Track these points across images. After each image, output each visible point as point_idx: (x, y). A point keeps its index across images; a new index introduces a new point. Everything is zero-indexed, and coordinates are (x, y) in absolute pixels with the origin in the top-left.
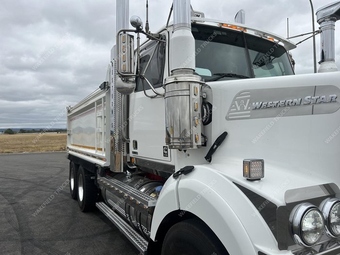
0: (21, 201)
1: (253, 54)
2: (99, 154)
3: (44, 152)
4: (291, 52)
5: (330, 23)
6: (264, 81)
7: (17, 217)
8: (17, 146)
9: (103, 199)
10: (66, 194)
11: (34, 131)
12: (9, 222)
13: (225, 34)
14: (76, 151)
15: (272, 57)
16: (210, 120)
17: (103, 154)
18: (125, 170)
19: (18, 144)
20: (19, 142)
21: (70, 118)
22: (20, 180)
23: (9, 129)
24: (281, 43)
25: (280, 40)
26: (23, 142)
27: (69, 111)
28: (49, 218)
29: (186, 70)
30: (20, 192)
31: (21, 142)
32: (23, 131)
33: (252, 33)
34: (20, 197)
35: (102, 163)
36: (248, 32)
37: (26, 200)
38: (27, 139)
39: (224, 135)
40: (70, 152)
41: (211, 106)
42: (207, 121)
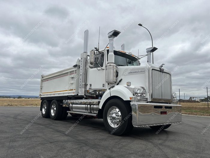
1: (128, 60)
4: (139, 60)
5: (150, 53)
6: (130, 67)
13: (120, 53)
15: (133, 61)
16: (118, 76)
21: (44, 80)
24: (136, 57)
25: (136, 56)
29: (112, 63)
33: (128, 54)
36: (126, 53)
41: (118, 73)
42: (117, 76)
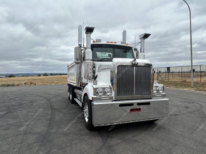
0: (51, 100)
2: (73, 82)
3: (61, 84)
7: (50, 104)
8: (49, 82)
9: (76, 97)
10: (67, 99)
11: (57, 74)
12: (47, 105)
14: (71, 82)
17: (75, 82)
18: (80, 86)
19: (49, 81)
20: (50, 80)
21: (68, 70)
22: (51, 94)
23: (45, 73)
26: (52, 80)
27: (68, 67)
28: (60, 104)
30: (50, 98)
31: (51, 80)
32: (51, 74)
34: (50, 99)
35: (75, 85)
37: (53, 100)
38: (53, 78)
39: (97, 76)
40: (69, 83)
